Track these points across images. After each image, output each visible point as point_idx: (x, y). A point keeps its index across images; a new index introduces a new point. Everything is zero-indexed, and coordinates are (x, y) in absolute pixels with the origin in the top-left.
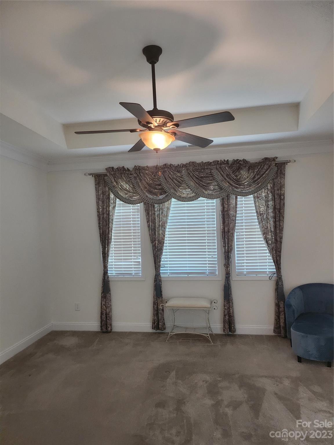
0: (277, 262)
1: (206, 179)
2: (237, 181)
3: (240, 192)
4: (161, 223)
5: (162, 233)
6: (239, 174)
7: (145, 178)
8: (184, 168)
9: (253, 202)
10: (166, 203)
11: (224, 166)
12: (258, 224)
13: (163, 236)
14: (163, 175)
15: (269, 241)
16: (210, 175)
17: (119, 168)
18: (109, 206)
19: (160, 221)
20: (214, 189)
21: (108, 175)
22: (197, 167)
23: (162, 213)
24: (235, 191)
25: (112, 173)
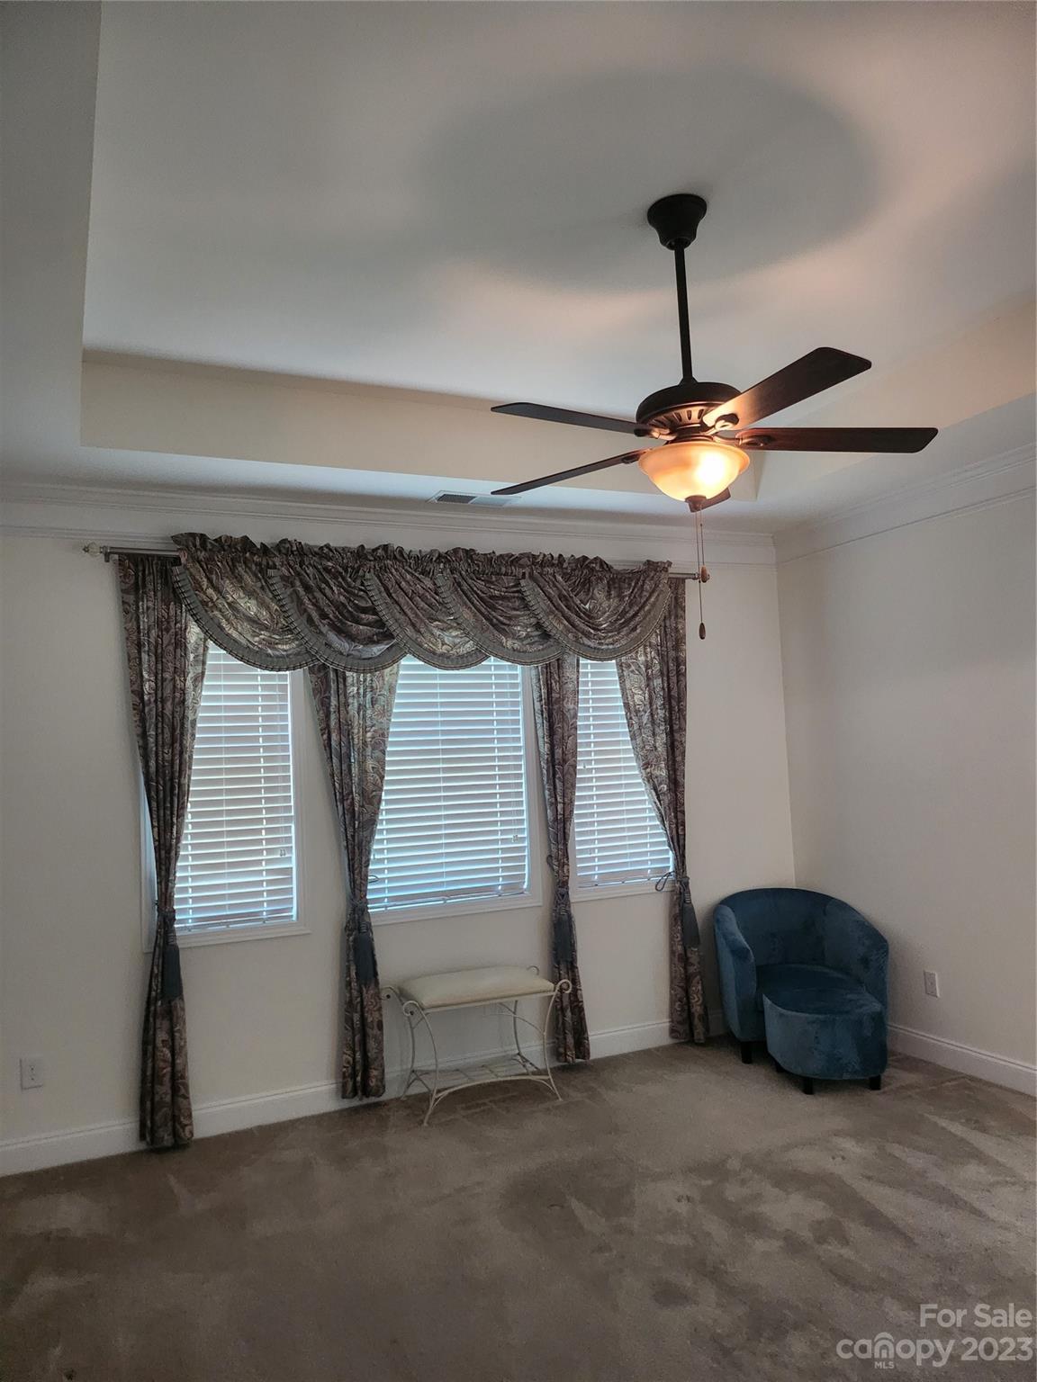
0: (678, 842)
1: (505, 604)
2: (588, 616)
3: (595, 648)
4: (369, 735)
5: (373, 768)
6: (589, 596)
7: (323, 586)
8: (442, 565)
9: (617, 678)
10: (387, 671)
11: (550, 570)
12: (629, 739)
13: (378, 777)
14: (380, 581)
15: (661, 784)
16: (516, 595)
17: (226, 541)
18: (184, 674)
19: (368, 729)
20: (528, 636)
21: (183, 560)
22: (478, 566)
23: (373, 702)
24: (584, 644)
25: (202, 555)
